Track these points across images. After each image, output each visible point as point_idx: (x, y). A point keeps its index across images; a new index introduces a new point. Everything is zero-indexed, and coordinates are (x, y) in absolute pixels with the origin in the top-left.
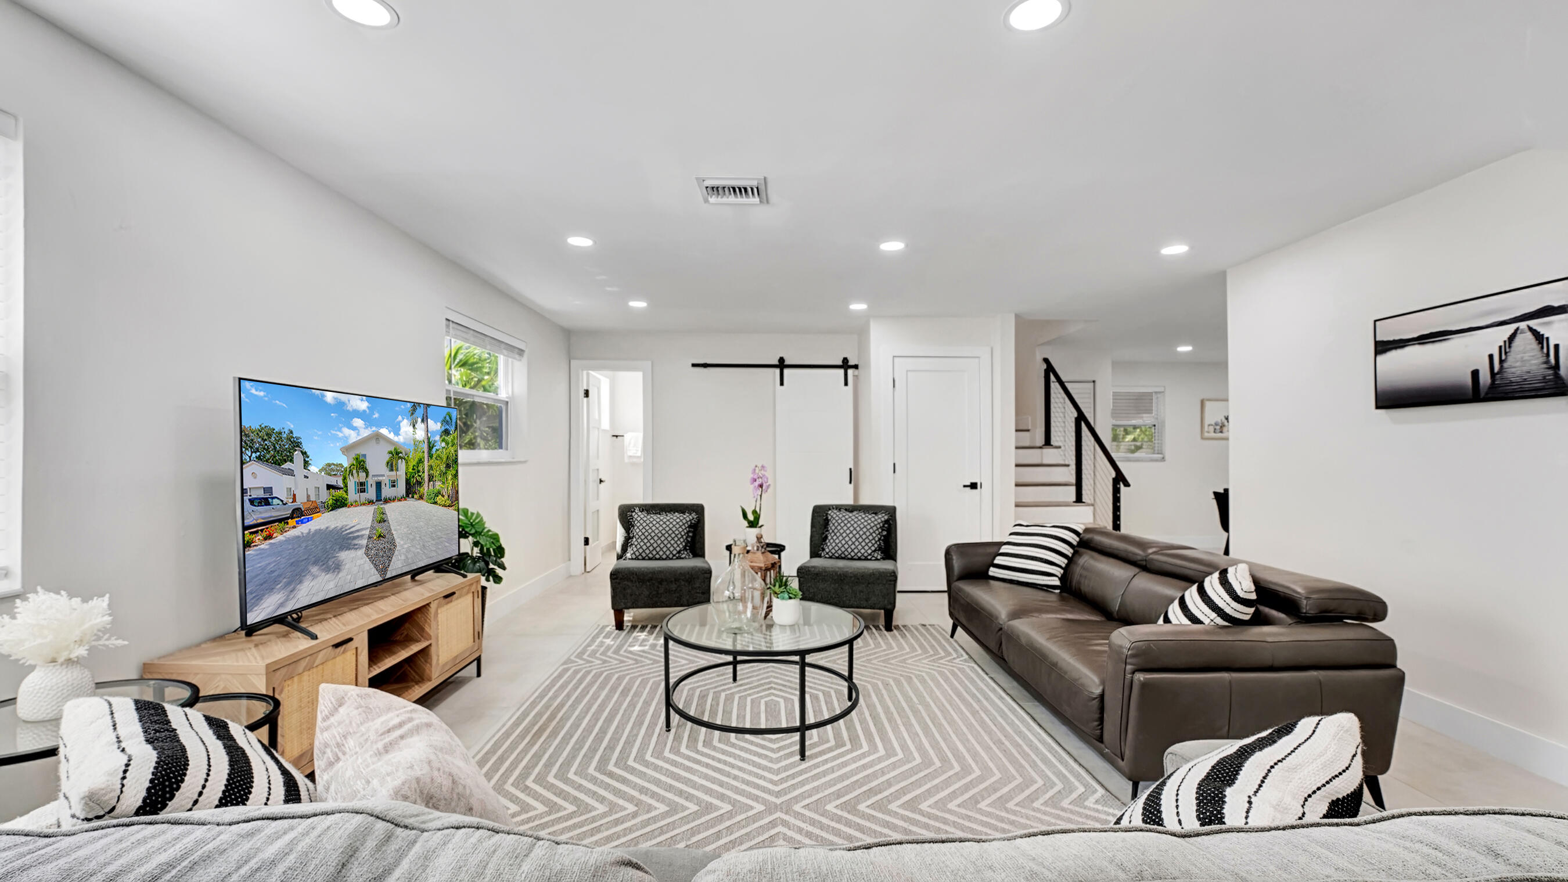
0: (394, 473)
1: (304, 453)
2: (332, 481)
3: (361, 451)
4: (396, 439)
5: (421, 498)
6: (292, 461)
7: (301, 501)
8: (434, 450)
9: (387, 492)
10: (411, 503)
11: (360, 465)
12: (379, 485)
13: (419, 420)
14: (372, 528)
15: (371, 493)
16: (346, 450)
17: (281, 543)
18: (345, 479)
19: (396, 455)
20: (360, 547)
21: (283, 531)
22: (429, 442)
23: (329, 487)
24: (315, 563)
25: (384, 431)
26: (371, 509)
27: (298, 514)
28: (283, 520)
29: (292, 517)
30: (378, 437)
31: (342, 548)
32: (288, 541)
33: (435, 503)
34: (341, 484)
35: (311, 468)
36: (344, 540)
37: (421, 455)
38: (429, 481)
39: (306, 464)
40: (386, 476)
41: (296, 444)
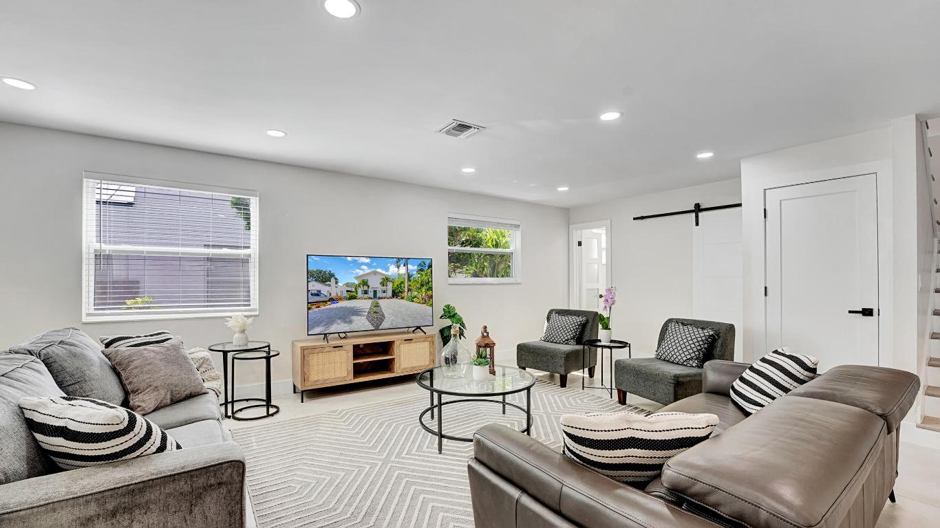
0: (385, 287)
1: (336, 279)
2: (349, 289)
3: (365, 278)
4: (386, 273)
5: (403, 298)
6: (330, 281)
7: (333, 295)
8: (412, 278)
9: (379, 294)
10: (395, 300)
11: (365, 283)
12: (375, 292)
13: (402, 265)
14: (371, 309)
15: (371, 294)
16: (357, 278)
17: (324, 310)
18: (356, 288)
19: (385, 281)
20: (364, 316)
21: (324, 305)
22: (409, 275)
23: (347, 291)
24: (339, 319)
25: (379, 270)
26: (371, 301)
27: (332, 300)
28: (325, 302)
29: (329, 301)
30: (375, 273)
31: (353, 315)
32: (327, 309)
33: (413, 301)
34: (354, 290)
35: (339, 284)
36: (356, 312)
37: (403, 280)
38: (408, 291)
39: (336, 283)
40: (380, 288)
41: (332, 275)
